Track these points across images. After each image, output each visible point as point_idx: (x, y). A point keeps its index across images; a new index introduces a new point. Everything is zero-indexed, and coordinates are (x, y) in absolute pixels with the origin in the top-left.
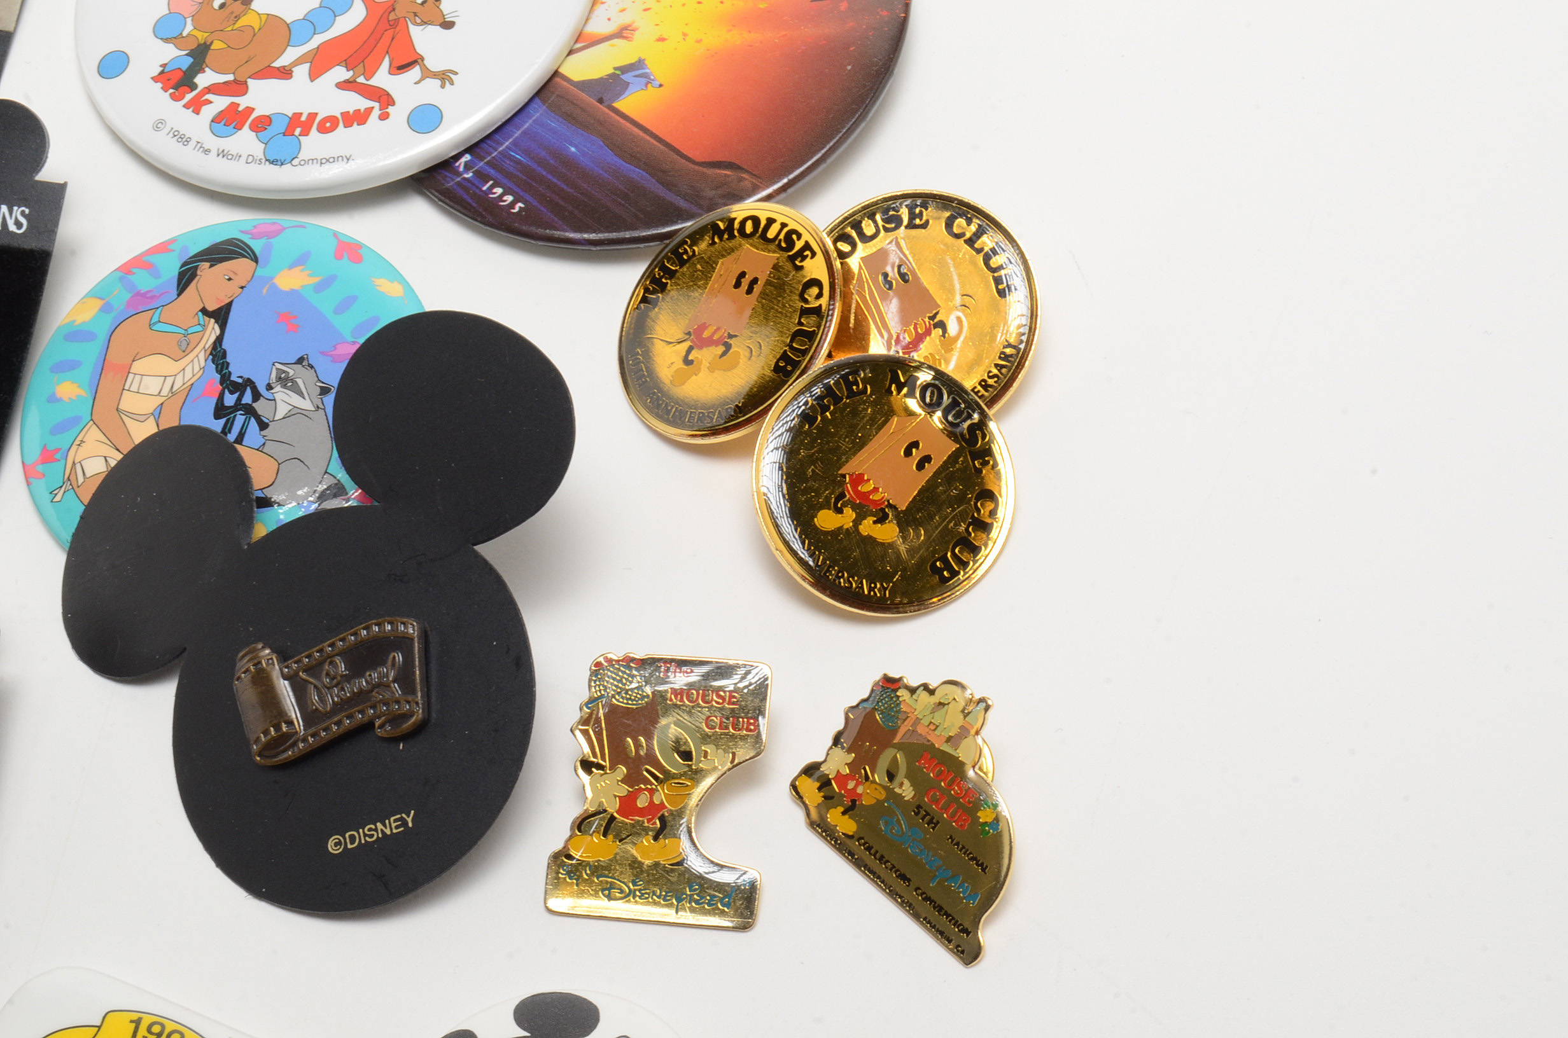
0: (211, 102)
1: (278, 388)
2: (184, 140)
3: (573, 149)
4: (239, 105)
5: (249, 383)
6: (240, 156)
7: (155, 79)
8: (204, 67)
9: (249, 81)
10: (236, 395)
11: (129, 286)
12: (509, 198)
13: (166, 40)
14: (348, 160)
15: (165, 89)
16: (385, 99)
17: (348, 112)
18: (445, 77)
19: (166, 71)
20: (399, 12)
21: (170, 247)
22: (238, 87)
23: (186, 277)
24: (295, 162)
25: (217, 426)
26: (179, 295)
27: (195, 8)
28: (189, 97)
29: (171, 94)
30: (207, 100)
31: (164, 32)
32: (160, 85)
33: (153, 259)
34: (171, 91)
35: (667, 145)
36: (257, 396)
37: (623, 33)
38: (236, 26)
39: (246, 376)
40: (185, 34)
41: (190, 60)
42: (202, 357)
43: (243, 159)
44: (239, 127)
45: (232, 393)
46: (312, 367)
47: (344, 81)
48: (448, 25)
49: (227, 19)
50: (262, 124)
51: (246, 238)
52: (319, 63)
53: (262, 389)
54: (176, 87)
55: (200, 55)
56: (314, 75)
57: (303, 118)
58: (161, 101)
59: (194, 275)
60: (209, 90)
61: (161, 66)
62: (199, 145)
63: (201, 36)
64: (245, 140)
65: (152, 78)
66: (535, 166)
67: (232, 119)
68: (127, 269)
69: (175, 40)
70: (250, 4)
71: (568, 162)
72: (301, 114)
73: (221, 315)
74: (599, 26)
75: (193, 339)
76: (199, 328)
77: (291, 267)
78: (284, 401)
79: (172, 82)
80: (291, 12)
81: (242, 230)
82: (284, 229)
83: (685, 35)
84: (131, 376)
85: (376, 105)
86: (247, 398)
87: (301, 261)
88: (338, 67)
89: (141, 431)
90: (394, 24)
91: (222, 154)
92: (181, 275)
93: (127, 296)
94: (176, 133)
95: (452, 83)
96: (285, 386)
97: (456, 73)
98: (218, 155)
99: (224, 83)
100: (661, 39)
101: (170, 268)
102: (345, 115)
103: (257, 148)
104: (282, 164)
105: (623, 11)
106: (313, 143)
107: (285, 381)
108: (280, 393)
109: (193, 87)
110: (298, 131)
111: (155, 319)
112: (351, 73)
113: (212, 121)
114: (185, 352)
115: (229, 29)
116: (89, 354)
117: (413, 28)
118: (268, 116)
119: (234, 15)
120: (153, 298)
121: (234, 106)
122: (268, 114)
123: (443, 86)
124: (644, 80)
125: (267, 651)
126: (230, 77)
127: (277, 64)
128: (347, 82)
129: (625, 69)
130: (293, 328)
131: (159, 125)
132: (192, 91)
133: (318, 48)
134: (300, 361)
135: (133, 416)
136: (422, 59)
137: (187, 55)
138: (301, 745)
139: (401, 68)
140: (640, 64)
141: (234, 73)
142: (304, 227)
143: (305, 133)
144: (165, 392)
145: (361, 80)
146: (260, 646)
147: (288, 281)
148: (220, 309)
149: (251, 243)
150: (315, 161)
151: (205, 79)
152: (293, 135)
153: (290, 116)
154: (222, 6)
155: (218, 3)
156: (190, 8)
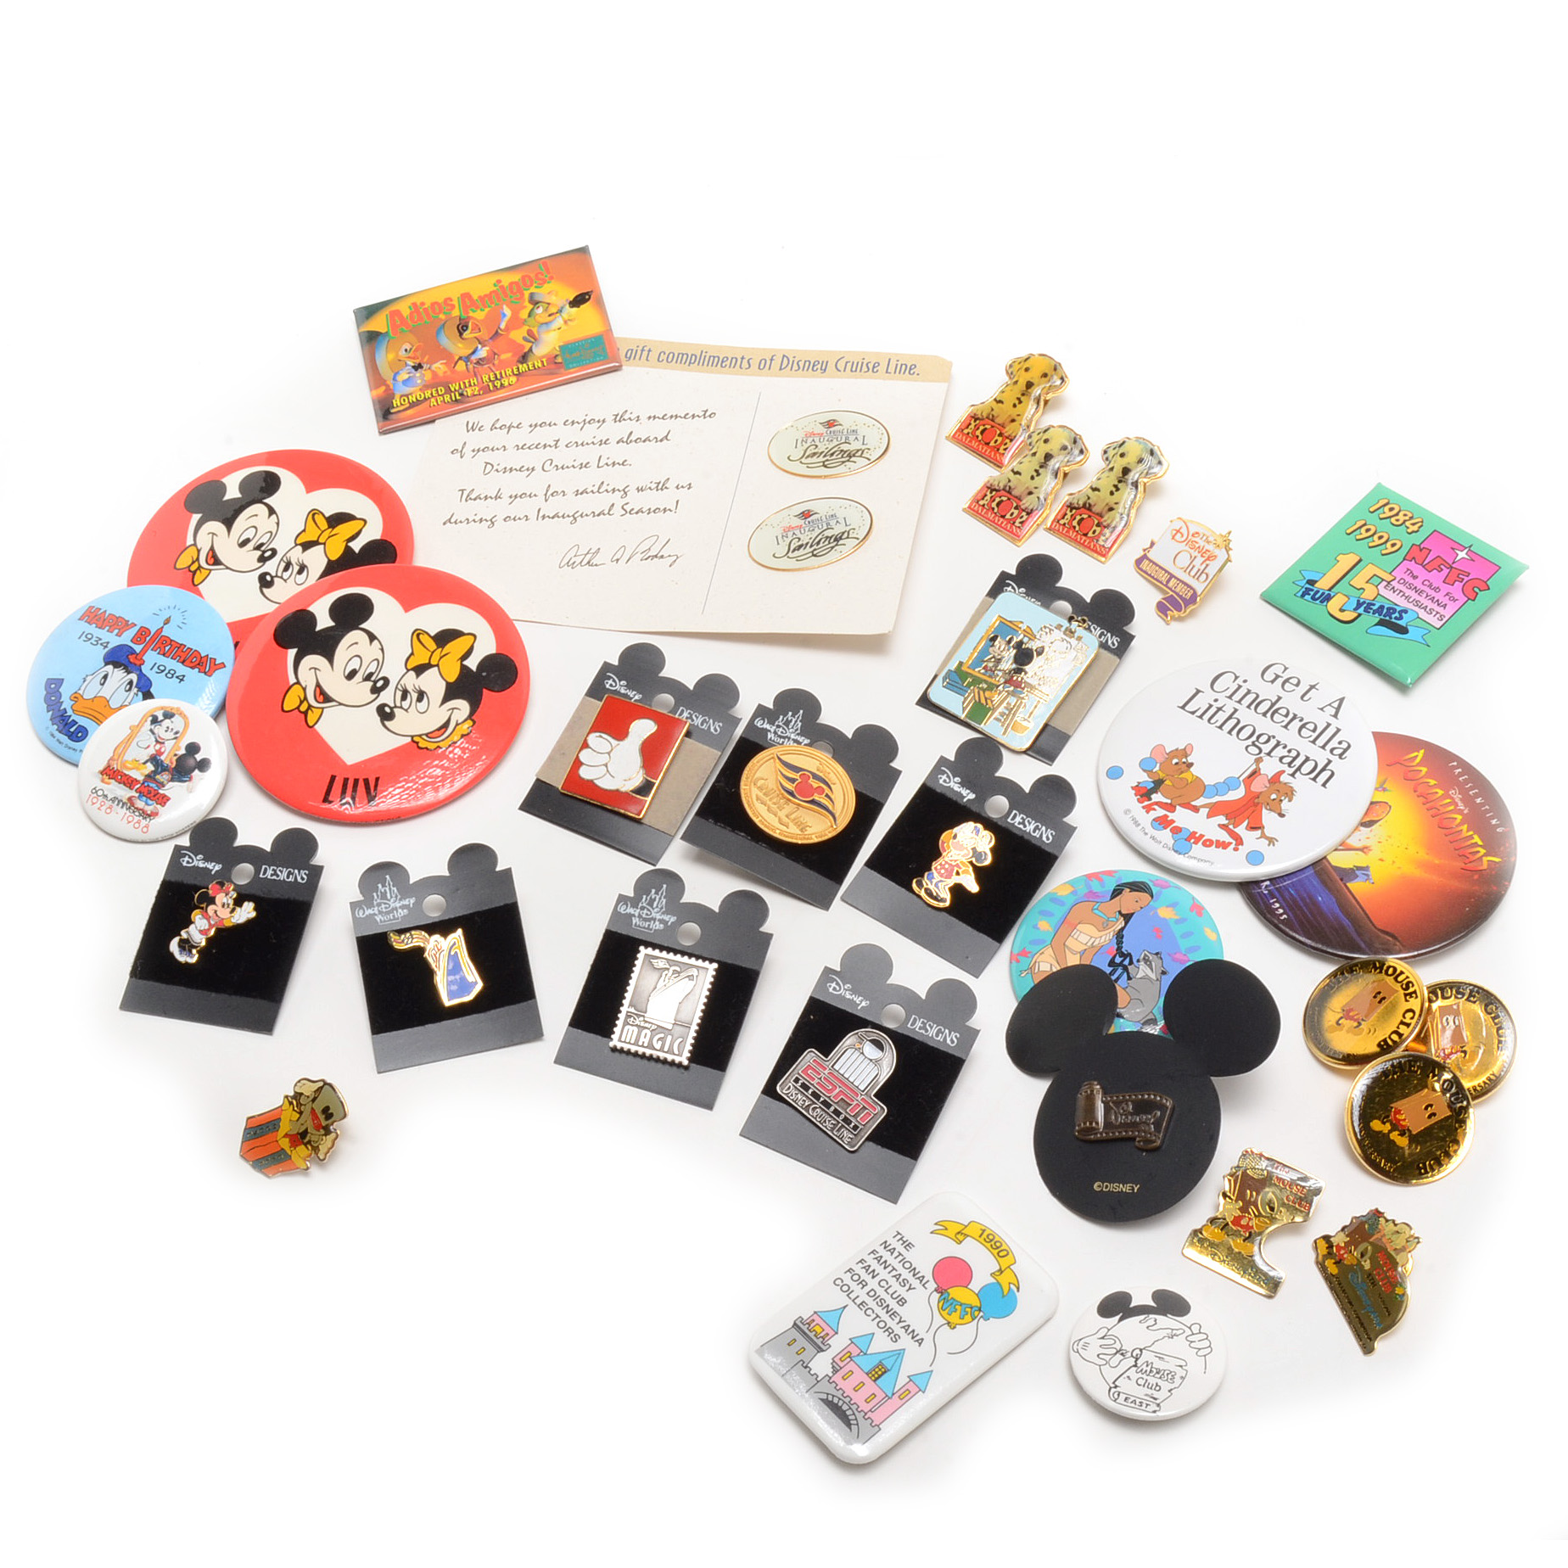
0: (1156, 810)
1: (1142, 963)
2: (1137, 824)
3: (1320, 898)
4: (1169, 817)
5: (1129, 955)
6: (1161, 842)
7: (1133, 788)
8: (1158, 791)
9: (1177, 806)
10: (1122, 959)
11: (1088, 886)
12: (1281, 911)
13: (1144, 771)
14: (1212, 864)
15: (1136, 795)
16: (1239, 841)
18: (1271, 841)
19: (1139, 785)
20: (1260, 800)
21: (1114, 874)
22: (1171, 808)
23: (1117, 892)
24: (1186, 855)
25: (1108, 970)
26: (1111, 899)
27: (1163, 759)
28: (1146, 803)
29: (1138, 798)
30: (1154, 808)
31: (1145, 765)
32: (1134, 792)
33: (1104, 877)
35: (1366, 914)
36: (1131, 963)
37: (1365, 850)
38: (1181, 776)
39: (1129, 951)
40: (1154, 771)
41: (1153, 785)
42: (1112, 934)
43: (1162, 844)
44: (1165, 828)
45: (1120, 957)
46: (1161, 959)
48: (1282, 815)
49: (1176, 771)
50: (1177, 831)
51: (1151, 884)
52: (1214, 810)
53: (1135, 961)
54: (1142, 796)
55: (1158, 784)
56: (1209, 816)
57: (1197, 835)
58: (1132, 798)
59: (1120, 893)
60: (1157, 803)
61: (1138, 782)
62: (1143, 829)
63: (1162, 775)
64: (1166, 835)
65: (1131, 787)
66: (1298, 899)
67: (1163, 822)
68: (1090, 877)
69: (1149, 772)
70: (1190, 768)
71: (1315, 904)
72: (1197, 833)
73: (1127, 918)
74: (1352, 842)
75: (1111, 924)
76: (1115, 920)
77: (1167, 907)
78: (1142, 970)
79: (1141, 793)
80: (1209, 780)
82: (1170, 886)
83: (1394, 862)
84: (1075, 931)
85: (1234, 842)
86: (1126, 962)
87: (1174, 905)
88: (1222, 816)
89: (1073, 960)
90: (1256, 805)
91: (1153, 838)
92: (1115, 890)
93: (1086, 891)
94: (1134, 819)
95: (1274, 845)
96: (1146, 963)
97: (1277, 841)
98: (1151, 838)
99: (1165, 803)
100: (1381, 860)
101: (1111, 885)
102: (1218, 841)
103: (1171, 842)
104: (1180, 854)
105: (1368, 838)
106: (1198, 849)
107: (1146, 960)
108: (1142, 965)
109: (1150, 799)
110: (1192, 841)
111: (1095, 907)
112: (1227, 822)
113: (1154, 820)
114: (1105, 929)
115: (1177, 776)
116: (1059, 912)
117: (1264, 810)
118: (1180, 828)
119: (1181, 770)
120: (1098, 896)
121: (1166, 816)
123: (1269, 845)
124: (1366, 878)
125: (1098, 1087)
126: (1169, 801)
127: (1193, 803)
128: (1223, 825)
129: (1359, 868)
130: (1159, 937)
131: (1127, 812)
132: (1149, 801)
133: (1216, 803)
134: (1157, 954)
135: (1069, 949)
136: (1264, 828)
137: (1151, 781)
138: (1099, 1135)
139: (1252, 828)
140: (1367, 868)
141: (1171, 800)
142: (1181, 888)
143: (1196, 843)
144: (1089, 944)
145: (1231, 827)
146: (1096, 1083)
147: (1164, 913)
148: (1128, 914)
149: (1152, 887)
150: (1196, 858)
151: (1156, 797)
152: (1189, 841)
153: (1191, 832)
154: (1177, 764)
155: (1175, 761)
156: (1161, 759)
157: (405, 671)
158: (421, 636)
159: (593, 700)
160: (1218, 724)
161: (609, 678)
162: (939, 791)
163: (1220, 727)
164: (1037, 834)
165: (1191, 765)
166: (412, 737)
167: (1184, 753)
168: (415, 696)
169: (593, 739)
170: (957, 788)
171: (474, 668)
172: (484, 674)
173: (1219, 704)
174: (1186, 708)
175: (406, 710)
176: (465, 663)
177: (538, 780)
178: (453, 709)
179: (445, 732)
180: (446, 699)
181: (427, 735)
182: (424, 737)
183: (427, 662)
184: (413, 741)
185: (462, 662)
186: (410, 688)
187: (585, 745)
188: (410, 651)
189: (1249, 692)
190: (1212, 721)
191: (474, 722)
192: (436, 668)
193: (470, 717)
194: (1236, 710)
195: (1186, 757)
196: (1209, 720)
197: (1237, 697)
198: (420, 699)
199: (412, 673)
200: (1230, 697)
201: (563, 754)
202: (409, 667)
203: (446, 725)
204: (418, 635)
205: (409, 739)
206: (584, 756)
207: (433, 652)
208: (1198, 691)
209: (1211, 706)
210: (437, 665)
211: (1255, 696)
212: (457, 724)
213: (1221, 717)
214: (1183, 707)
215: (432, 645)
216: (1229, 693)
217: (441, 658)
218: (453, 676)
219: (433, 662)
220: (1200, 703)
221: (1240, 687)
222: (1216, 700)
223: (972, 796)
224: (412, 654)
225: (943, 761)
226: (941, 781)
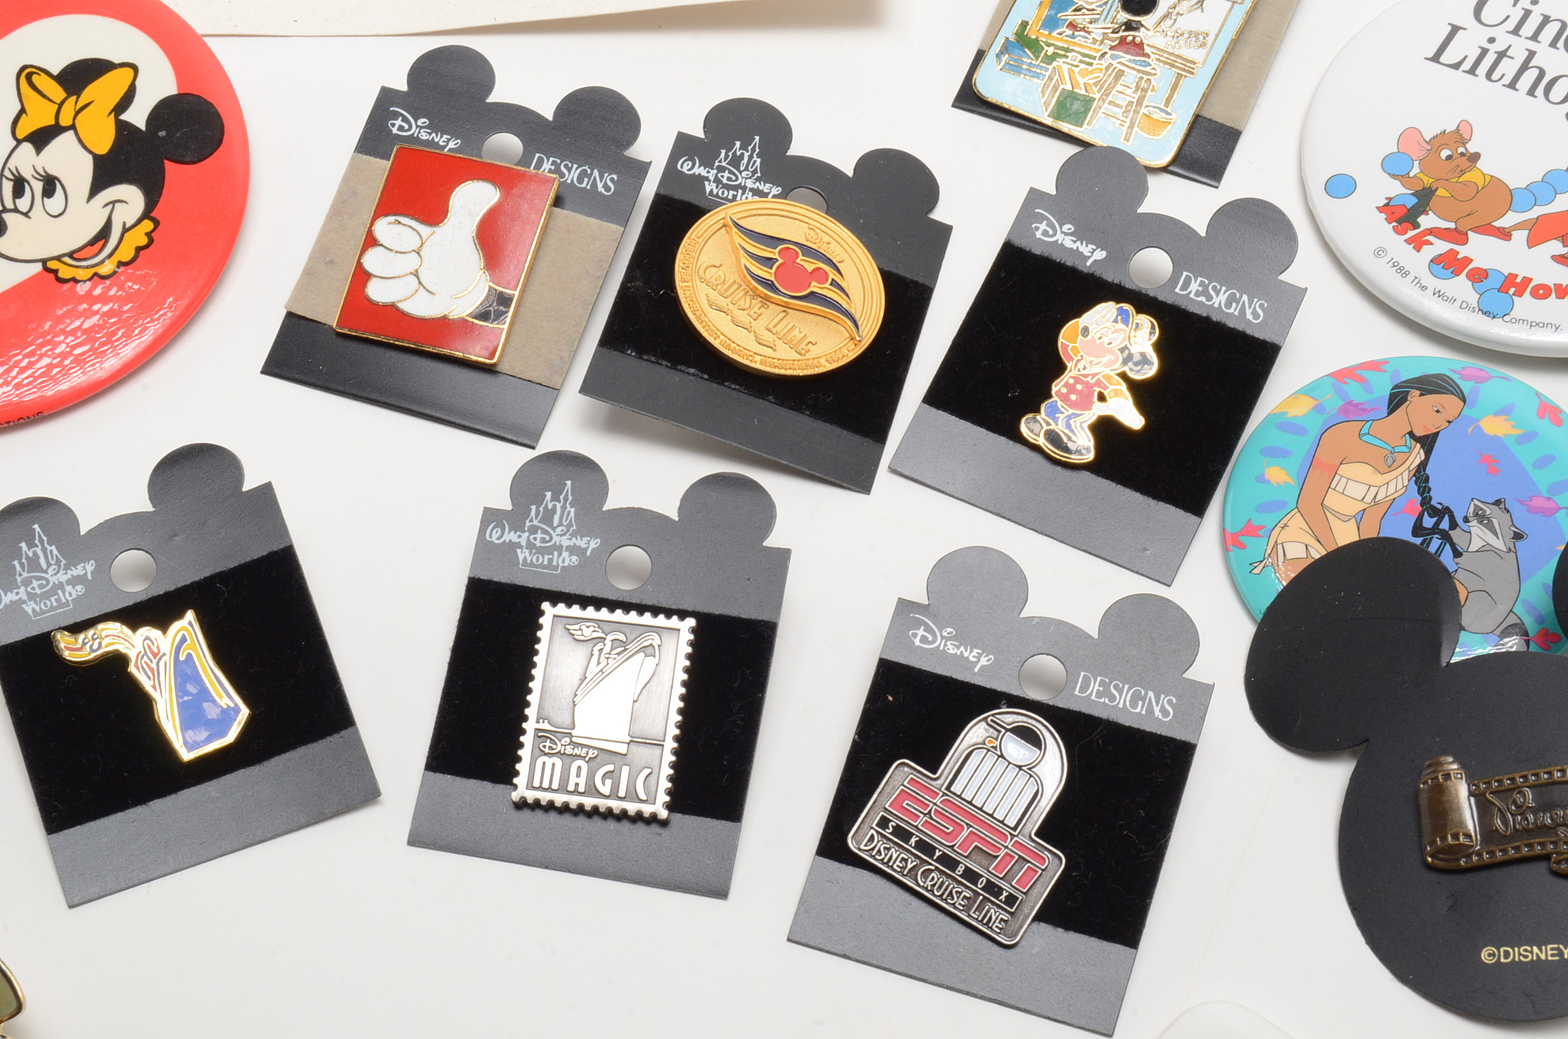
0: (1432, 244)
1: (1474, 523)
2: (1403, 272)
4: (1458, 253)
5: (1447, 511)
6: (1455, 300)
7: (1380, 209)
8: (1428, 209)
9: (1469, 232)
10: (1435, 519)
11: (1341, 393)
13: (1393, 176)
14: (1557, 329)
15: (1389, 222)
17: (1561, 285)
19: (1390, 204)
21: (1382, 367)
22: (1458, 236)
23: (1397, 400)
24: (1507, 318)
26: (1389, 414)
27: (1423, 153)
28: (1411, 233)
29: (1393, 227)
30: (1428, 240)
31: (1391, 166)
32: (1384, 216)
33: (1366, 374)
34: (1394, 224)
36: (1454, 525)
38: (1463, 179)
39: (1446, 504)
40: (1411, 175)
41: (1415, 200)
42: (1406, 475)
43: (1458, 303)
44: (1457, 273)
45: (1431, 516)
46: (1508, 511)
47: (1560, 255)
49: (1452, 171)
50: (1478, 276)
51: (1455, 377)
52: (1538, 232)
53: (1459, 520)
54: (1400, 221)
55: (1425, 198)
56: (1532, 243)
57: (1518, 280)
58: (1384, 231)
59: (1404, 400)
60: (1431, 231)
61: (1386, 198)
62: (1417, 280)
63: (1427, 181)
64: (1461, 286)
65: (1377, 208)
67: (1450, 264)
68: (1341, 376)
69: (1403, 178)
70: (1476, 162)
72: (1517, 276)
73: (1428, 442)
75: (1400, 458)
76: (1405, 449)
77: (1496, 414)
78: (1478, 537)
79: (1398, 215)
80: (1515, 180)
81: (1453, 368)
82: (1490, 377)
84: (1337, 477)
86: (1445, 525)
87: (1505, 411)
88: (1554, 241)
91: (1438, 294)
92: (1392, 397)
93: (1341, 403)
94: (1396, 264)
96: (1481, 522)
98: (1434, 294)
99: (1445, 229)
101: (1383, 388)
102: (1558, 287)
103: (1473, 298)
104: (1494, 317)
106: (1525, 305)
107: (1481, 517)
108: (1475, 527)
109: (1416, 226)
110: (1512, 291)
111: (1365, 430)
113: (1431, 261)
114: (1391, 468)
115: (1455, 180)
116: (1301, 447)
118: (1485, 270)
119: (1459, 169)
120: (1364, 410)
121: (1452, 252)
122: (1485, 268)
125: (1455, 766)
126: (1452, 225)
127: (1497, 224)
130: (1494, 471)
131: (1380, 252)
132: (1414, 229)
133: (1537, 218)
134: (1497, 503)
135: (1337, 515)
137: (1411, 194)
138: (1475, 858)
141: (1456, 222)
142: (1509, 380)
143: (1520, 293)
144: (1369, 499)
146: (1450, 759)
147: (1492, 427)
148: (1427, 436)
149: (1460, 383)
150: (1526, 322)
151: (1427, 221)
152: (1507, 293)
153: (1506, 275)
154: (1449, 158)
155: (1445, 153)
156: (1418, 152)
157: (15, 143)
158: (35, 78)
159: (372, 159)
160: (1507, 80)
161: (396, 115)
162: (1037, 251)
163: (1512, 85)
164: (1234, 310)
165: (1475, 157)
166: (44, 262)
167: (1458, 136)
168: (38, 187)
169: (384, 228)
170: (1068, 242)
171: (141, 124)
172: (162, 134)
173: (1499, 46)
174: (1442, 60)
175: (26, 215)
176: (123, 117)
177: (290, 316)
178: (114, 203)
179: (104, 246)
180: (97, 186)
181: (71, 255)
182: (67, 259)
183: (53, 122)
184: (46, 269)
185: (116, 117)
186: (27, 173)
187: (371, 241)
188: (19, 107)
189: (1546, 20)
190: (1495, 76)
191: (157, 223)
192: (71, 133)
193: (146, 215)
194: (1532, 54)
195: (1464, 144)
196: (1489, 76)
197: (1529, 28)
198: (49, 191)
199: (27, 147)
200: (1516, 31)
201: (332, 262)
202: (20, 136)
203: (104, 234)
204: (29, 77)
205: (38, 267)
206: (372, 261)
207: (61, 105)
208: (1455, 29)
209: (1484, 52)
210: (73, 127)
211: (1558, 25)
212: (125, 230)
213: (1508, 68)
214: (1436, 58)
215: (57, 92)
216: (1511, 24)
217: (77, 113)
218: (104, 142)
219: (65, 121)
220: (1464, 47)
221: (1527, 13)
222: (1492, 40)
223: (1100, 255)
224: (23, 111)
225: (1035, 197)
226: (1038, 235)
